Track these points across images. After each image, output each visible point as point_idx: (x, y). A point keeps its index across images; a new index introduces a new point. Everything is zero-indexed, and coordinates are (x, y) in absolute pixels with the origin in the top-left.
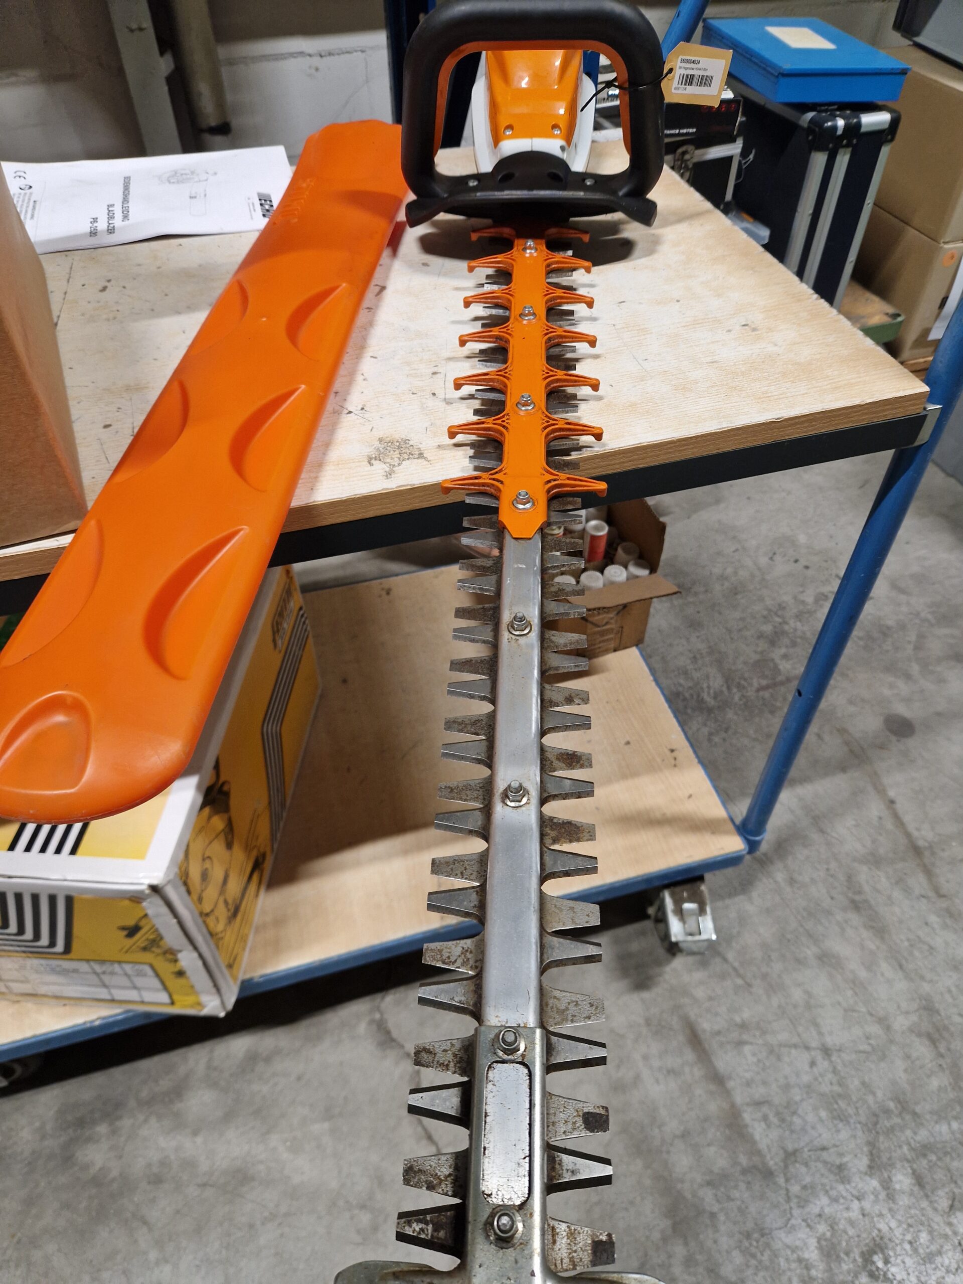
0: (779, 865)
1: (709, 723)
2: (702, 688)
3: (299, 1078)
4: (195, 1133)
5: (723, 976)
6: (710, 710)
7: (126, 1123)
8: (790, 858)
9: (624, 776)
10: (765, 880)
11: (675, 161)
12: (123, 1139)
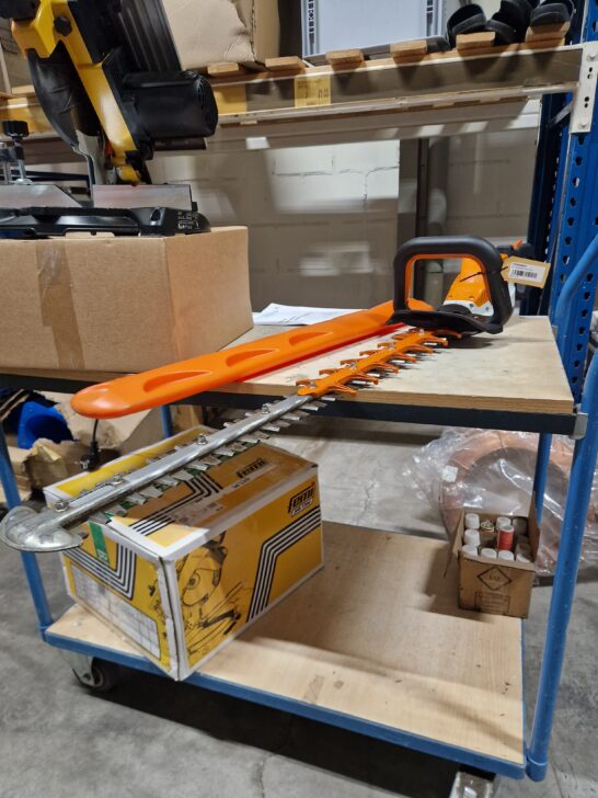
12: (116, 744)
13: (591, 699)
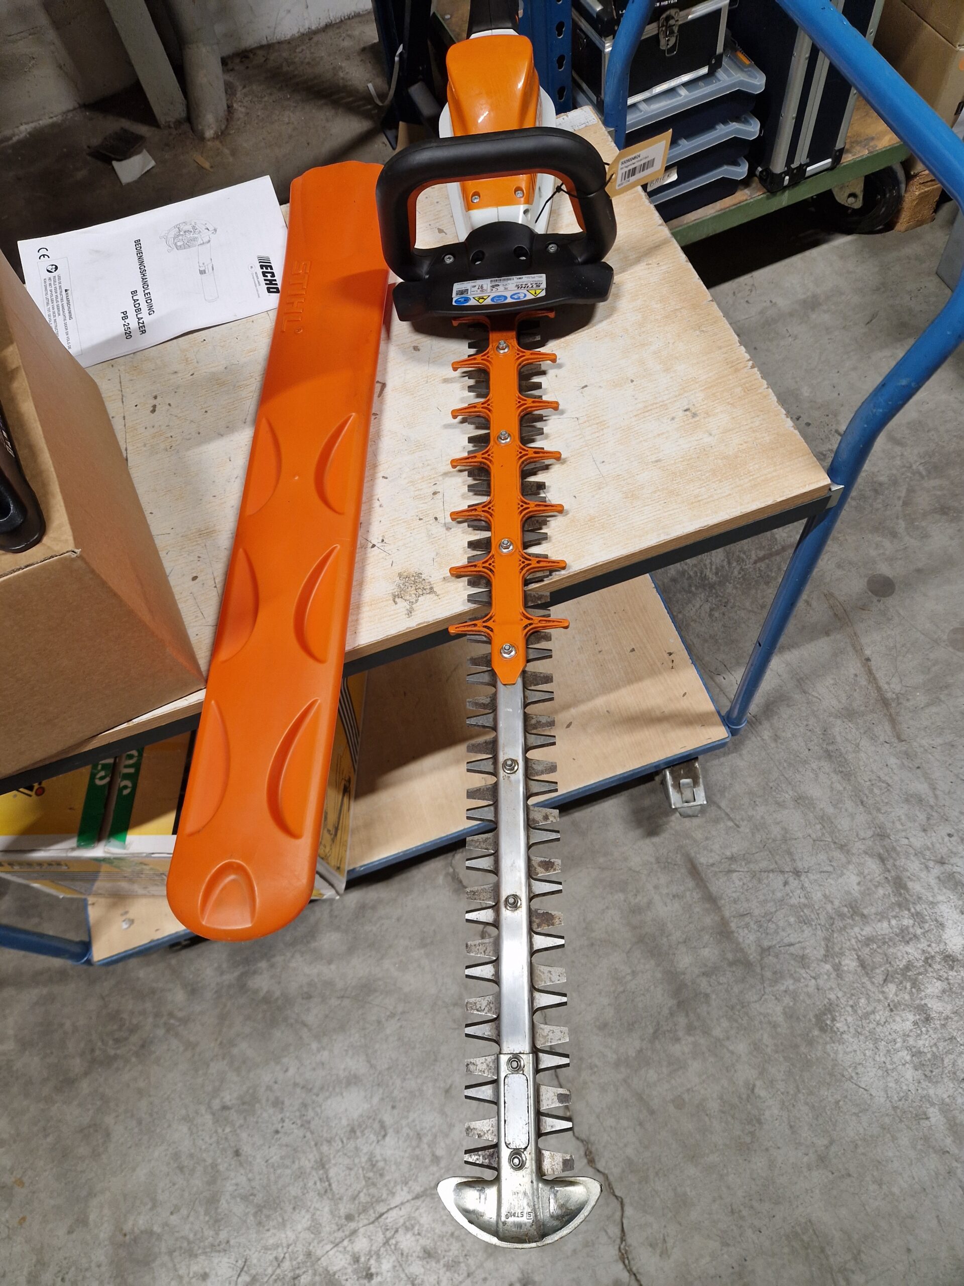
0: (766, 724)
1: (710, 599)
2: (705, 565)
3: (398, 920)
4: (330, 962)
5: (717, 821)
6: (712, 586)
7: (279, 959)
8: (776, 717)
9: (630, 682)
10: (753, 739)
11: (659, 27)
12: (278, 970)
13: (708, 572)
